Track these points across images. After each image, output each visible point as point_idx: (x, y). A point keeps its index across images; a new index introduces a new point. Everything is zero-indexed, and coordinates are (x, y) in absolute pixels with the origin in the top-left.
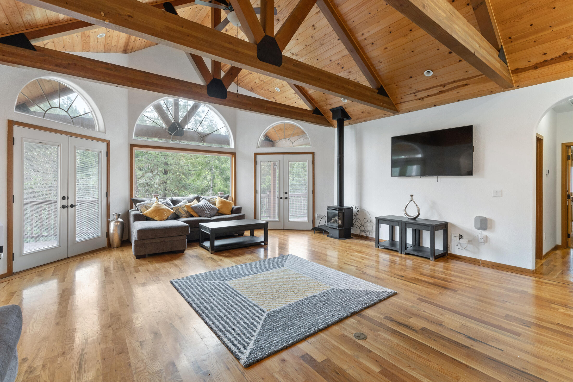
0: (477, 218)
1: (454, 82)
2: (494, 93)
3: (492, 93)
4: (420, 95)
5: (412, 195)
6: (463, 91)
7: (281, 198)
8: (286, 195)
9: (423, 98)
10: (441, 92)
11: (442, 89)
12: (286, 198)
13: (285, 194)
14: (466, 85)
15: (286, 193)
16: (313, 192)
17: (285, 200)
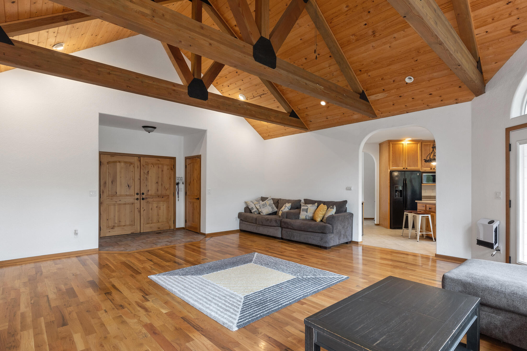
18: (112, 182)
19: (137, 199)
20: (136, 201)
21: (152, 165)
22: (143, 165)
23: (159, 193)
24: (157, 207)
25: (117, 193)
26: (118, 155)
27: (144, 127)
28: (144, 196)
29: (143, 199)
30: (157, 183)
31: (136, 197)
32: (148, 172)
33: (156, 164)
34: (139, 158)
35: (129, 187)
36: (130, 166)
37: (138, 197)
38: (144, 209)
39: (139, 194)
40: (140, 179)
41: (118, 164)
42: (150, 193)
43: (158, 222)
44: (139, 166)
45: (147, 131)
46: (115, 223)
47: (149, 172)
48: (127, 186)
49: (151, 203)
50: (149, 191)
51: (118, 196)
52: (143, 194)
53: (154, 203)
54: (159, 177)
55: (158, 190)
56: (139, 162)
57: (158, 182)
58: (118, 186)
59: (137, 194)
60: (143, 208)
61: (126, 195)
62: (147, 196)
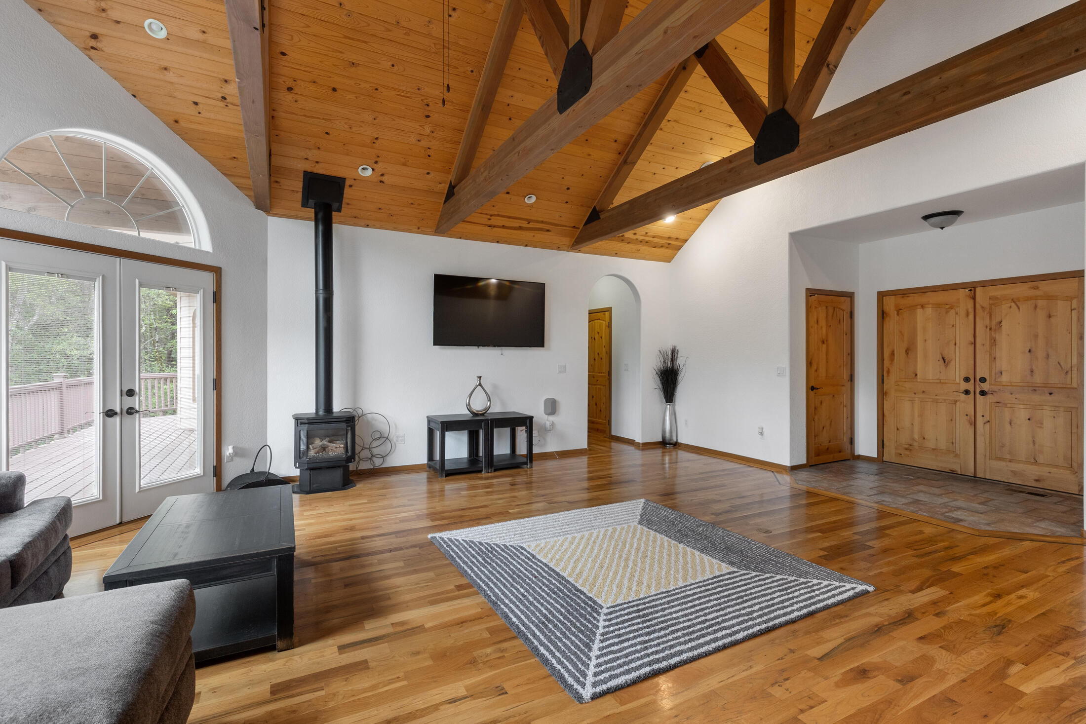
0: (546, 401)
1: (542, 222)
2: (561, 250)
3: (558, 248)
4: (495, 221)
5: (480, 377)
6: (539, 236)
7: (110, 413)
8: (129, 402)
9: (494, 227)
10: (520, 228)
11: (524, 224)
12: (131, 411)
13: (125, 397)
14: (548, 231)
15: (131, 393)
16: (217, 384)
17: (128, 419)
18: (906, 351)
19: (967, 392)
20: (963, 396)
21: (1013, 304)
22: (983, 307)
23: (1038, 379)
24: (1029, 419)
25: (916, 375)
26: (917, 291)
27: (926, 218)
28: (985, 387)
29: (983, 393)
30: (1030, 351)
31: (964, 386)
32: (1000, 322)
33: (1028, 299)
34: (971, 290)
35: (945, 362)
36: (947, 312)
37: (970, 386)
38: (987, 418)
39: (972, 381)
40: (974, 343)
41: (919, 311)
42: (1005, 378)
43: (1033, 460)
44: (971, 310)
45: (935, 226)
46: (914, 440)
47: (1003, 323)
48: (941, 360)
49: (1009, 405)
50: (1001, 374)
51: (919, 380)
52: (983, 380)
53: (1021, 406)
54: (1036, 336)
55: (1032, 371)
56: (972, 301)
57: (1033, 350)
58: (918, 359)
59: (967, 380)
60: (983, 416)
61: (939, 381)
62: (995, 388)
